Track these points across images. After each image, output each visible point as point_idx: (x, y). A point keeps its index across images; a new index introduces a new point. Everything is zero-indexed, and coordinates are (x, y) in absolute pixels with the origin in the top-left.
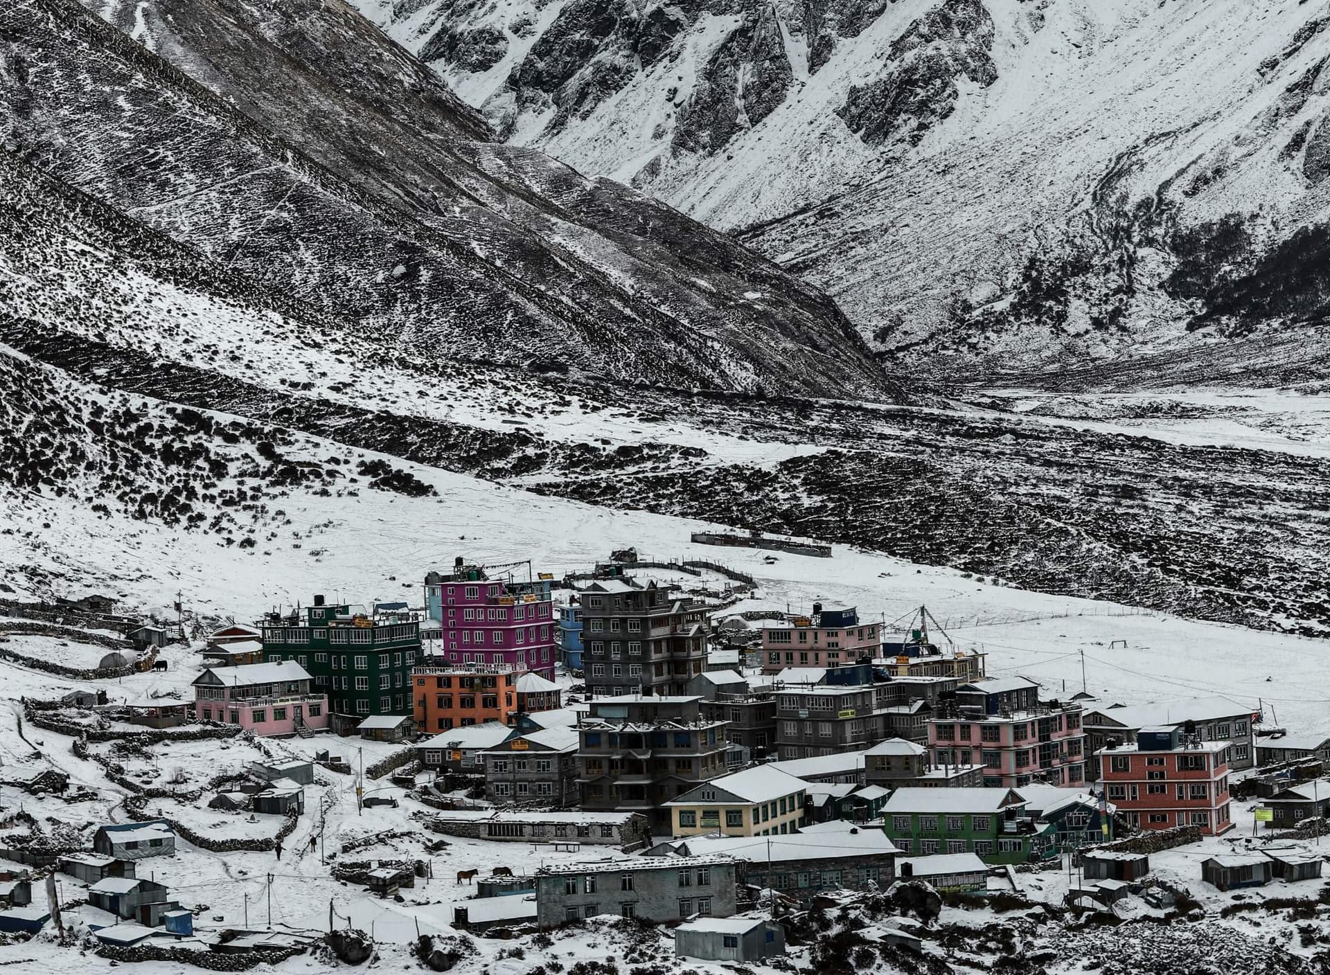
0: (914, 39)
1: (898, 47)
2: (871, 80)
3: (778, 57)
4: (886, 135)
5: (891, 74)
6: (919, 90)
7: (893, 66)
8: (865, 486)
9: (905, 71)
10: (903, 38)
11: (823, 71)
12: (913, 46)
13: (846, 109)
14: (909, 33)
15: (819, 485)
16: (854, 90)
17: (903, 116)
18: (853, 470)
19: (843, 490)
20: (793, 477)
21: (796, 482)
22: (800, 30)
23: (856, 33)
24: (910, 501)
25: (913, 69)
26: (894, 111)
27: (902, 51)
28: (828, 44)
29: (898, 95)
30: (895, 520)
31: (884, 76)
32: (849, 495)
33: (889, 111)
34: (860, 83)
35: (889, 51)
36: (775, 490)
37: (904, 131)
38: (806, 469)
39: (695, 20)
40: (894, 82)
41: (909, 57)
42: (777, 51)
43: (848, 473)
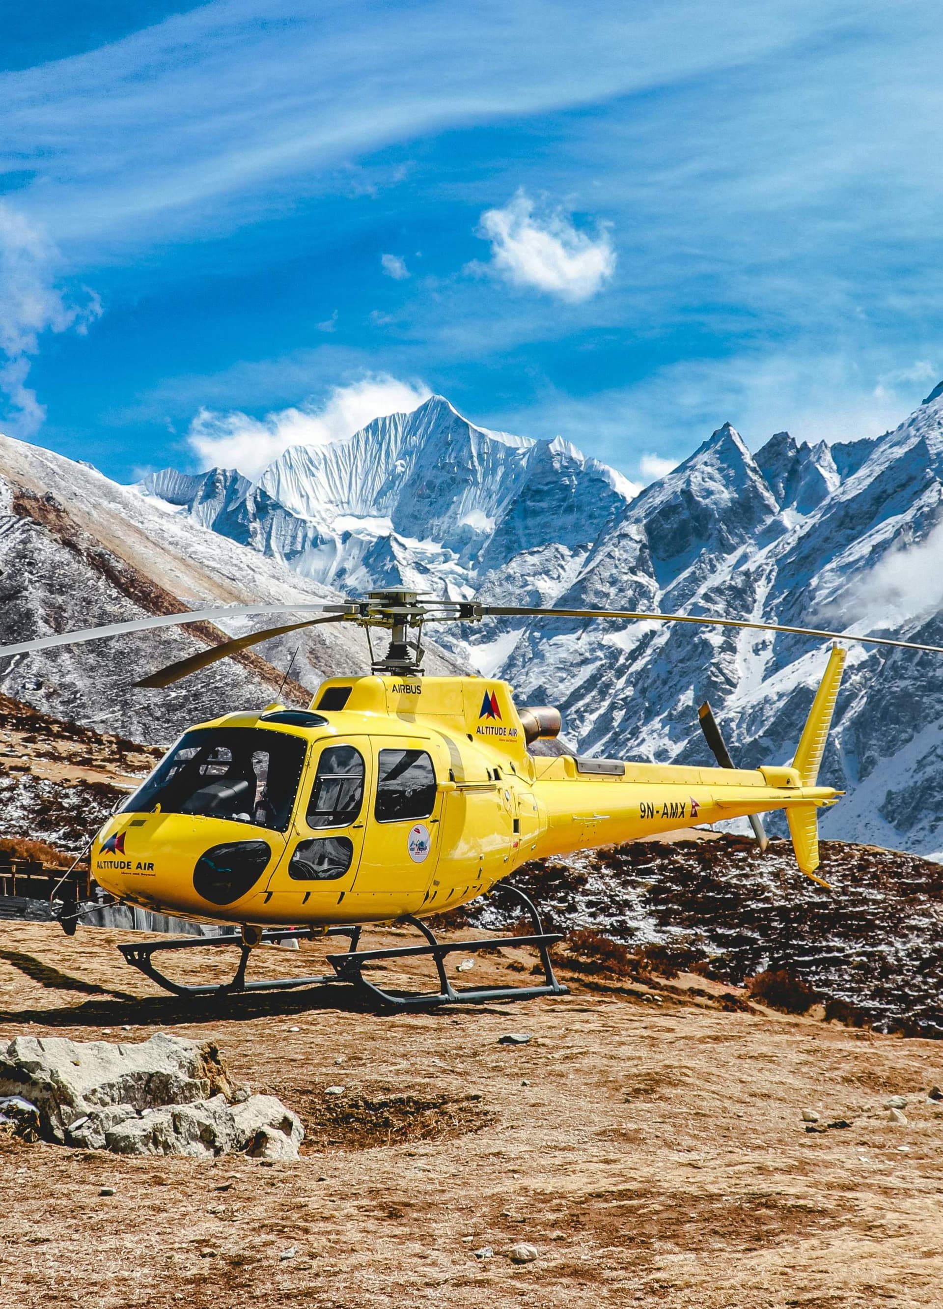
0: (932, 758)
1: (921, 764)
2: (901, 787)
3: (836, 771)
4: (912, 825)
5: (916, 782)
6: (936, 794)
7: (919, 777)
8: (805, 912)
9: (927, 780)
10: (925, 758)
11: (867, 781)
12: (932, 763)
13: (884, 807)
14: (930, 754)
15: (688, 904)
16: (890, 793)
17: (925, 812)
18: (776, 875)
19: (749, 919)
20: (624, 884)
21: (633, 895)
22: (853, 752)
23: (892, 754)
24: (918, 950)
25: (931, 779)
26: (917, 808)
27: (924, 766)
28: (872, 762)
29: (921, 797)
30: (878, 994)
31: (911, 784)
32: (764, 931)
33: (915, 808)
34: (894, 789)
35: (914, 766)
36: (572, 908)
37: (925, 823)
38: (662, 868)
39: (780, 747)
40: (917, 788)
41: (929, 771)
42: (836, 767)
43: (766, 881)
